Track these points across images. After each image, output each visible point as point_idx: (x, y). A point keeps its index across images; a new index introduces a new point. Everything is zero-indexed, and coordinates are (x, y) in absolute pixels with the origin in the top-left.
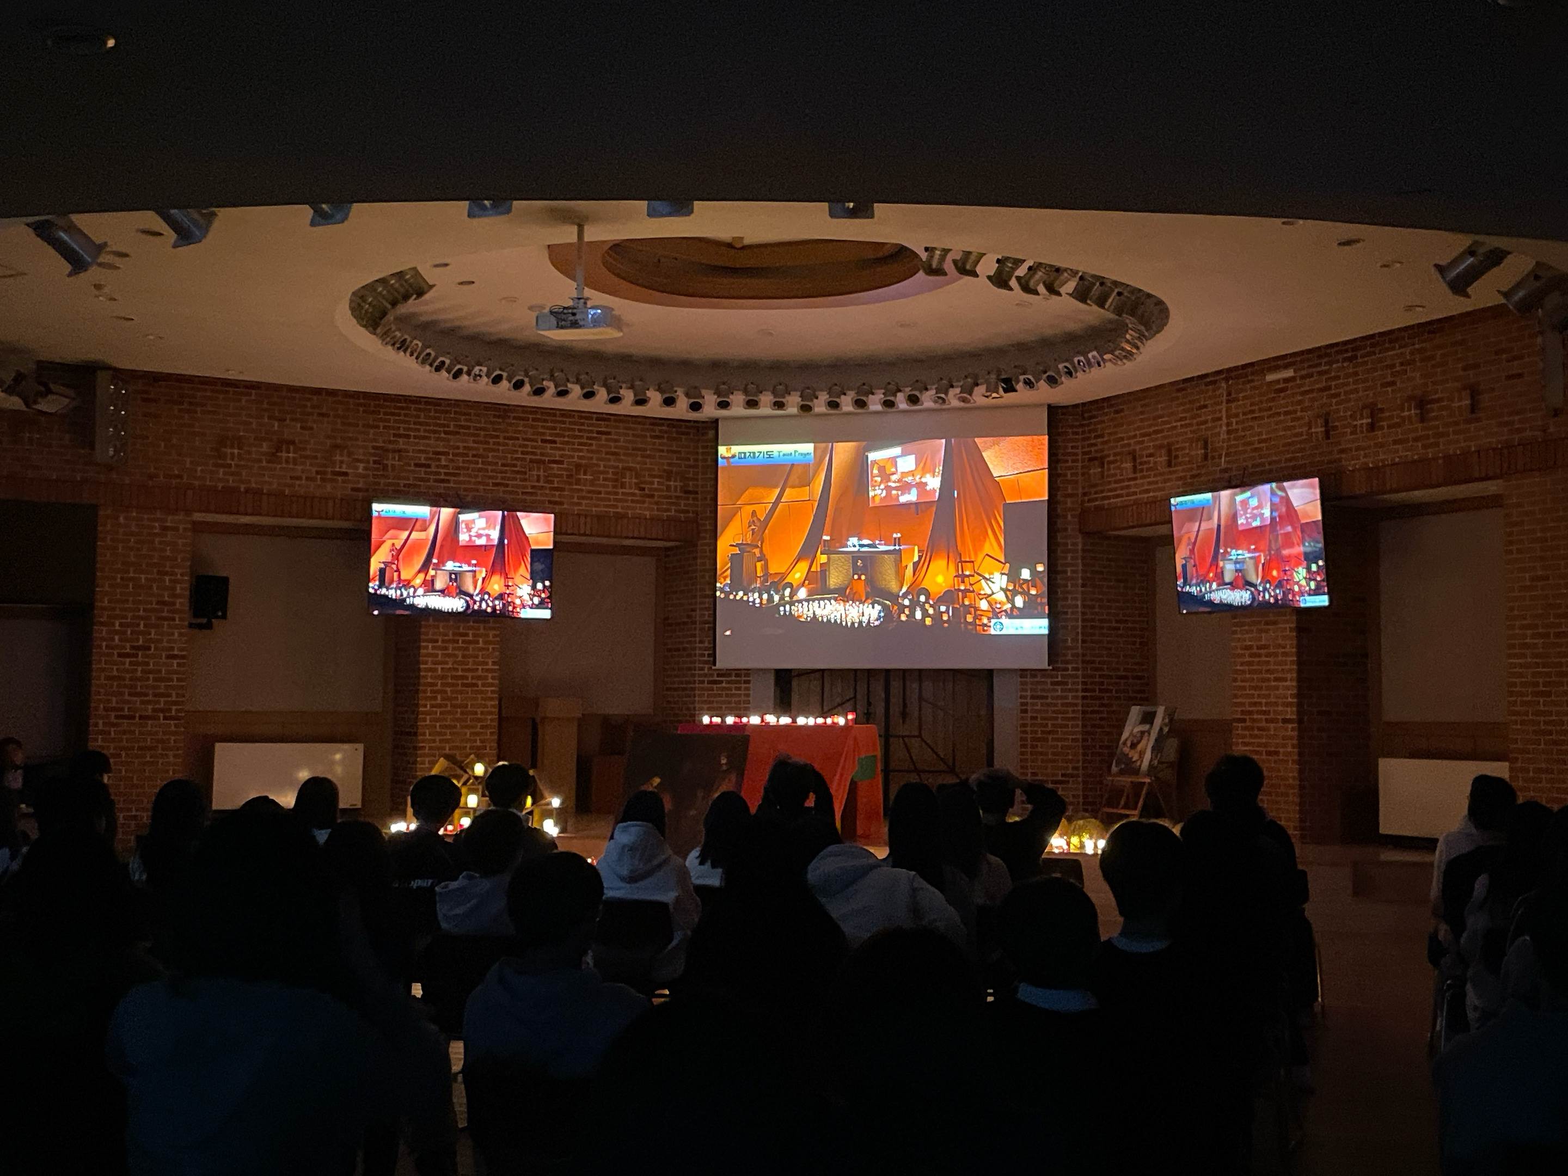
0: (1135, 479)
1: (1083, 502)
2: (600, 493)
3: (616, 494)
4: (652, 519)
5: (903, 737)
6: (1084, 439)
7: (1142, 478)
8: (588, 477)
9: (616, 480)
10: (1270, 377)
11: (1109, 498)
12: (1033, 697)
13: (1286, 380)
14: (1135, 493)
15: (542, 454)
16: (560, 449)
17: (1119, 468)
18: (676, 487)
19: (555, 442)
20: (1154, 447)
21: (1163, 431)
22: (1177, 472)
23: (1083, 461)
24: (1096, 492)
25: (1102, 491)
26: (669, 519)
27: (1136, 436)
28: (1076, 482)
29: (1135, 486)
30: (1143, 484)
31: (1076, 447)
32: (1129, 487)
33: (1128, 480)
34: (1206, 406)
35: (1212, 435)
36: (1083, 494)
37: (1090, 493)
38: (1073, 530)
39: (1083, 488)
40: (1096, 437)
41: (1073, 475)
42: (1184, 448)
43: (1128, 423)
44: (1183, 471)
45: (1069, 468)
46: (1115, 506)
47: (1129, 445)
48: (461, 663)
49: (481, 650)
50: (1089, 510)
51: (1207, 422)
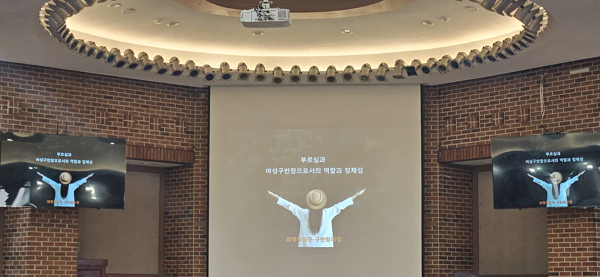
0: (479, 130)
1: (440, 144)
2: (137, 131)
3: (147, 132)
4: (167, 149)
6: (440, 106)
7: (483, 130)
8: (132, 121)
9: (147, 123)
10: (573, 72)
11: (459, 142)
13: (584, 74)
14: (478, 139)
15: (104, 106)
16: (114, 103)
17: (467, 123)
18: (182, 128)
19: (112, 98)
20: (491, 112)
21: (497, 102)
22: (508, 127)
23: (440, 119)
24: (450, 138)
25: (455, 138)
26: (178, 149)
27: (478, 105)
28: (436, 132)
29: (478, 135)
30: (483, 134)
31: (436, 111)
32: (474, 135)
33: (473, 131)
34: (528, 88)
35: (533, 106)
36: (440, 139)
37: (445, 139)
38: (434, 160)
39: (440, 135)
40: (449, 105)
41: (433, 127)
42: (513, 113)
43: (472, 97)
44: (512, 126)
45: (431, 123)
46: (463, 147)
47: (474, 110)
48: (55, 240)
49: (67, 231)
50: (444, 149)
51: (528, 97)
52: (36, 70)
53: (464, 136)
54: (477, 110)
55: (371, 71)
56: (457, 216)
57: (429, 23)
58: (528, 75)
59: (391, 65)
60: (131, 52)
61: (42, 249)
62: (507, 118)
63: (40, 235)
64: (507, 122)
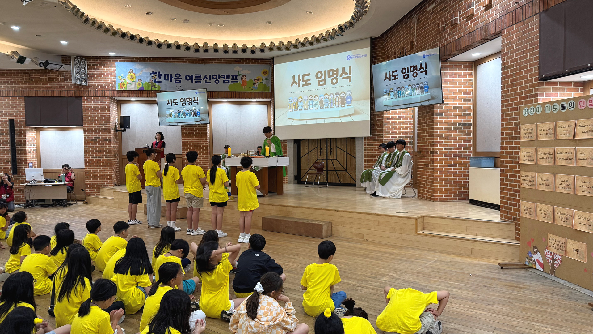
5: (331, 159)
6: (385, 50)
10: (429, 9)
12: (368, 145)
13: (433, 9)
23: (385, 58)
27: (396, 45)
31: (383, 53)
34: (412, 27)
35: (414, 39)
40: (387, 48)
42: (407, 46)
43: (394, 40)
47: (395, 48)
48: (195, 139)
49: (201, 135)
51: (412, 33)
52: (179, 60)
61: (188, 144)
62: (406, 50)
63: (187, 137)
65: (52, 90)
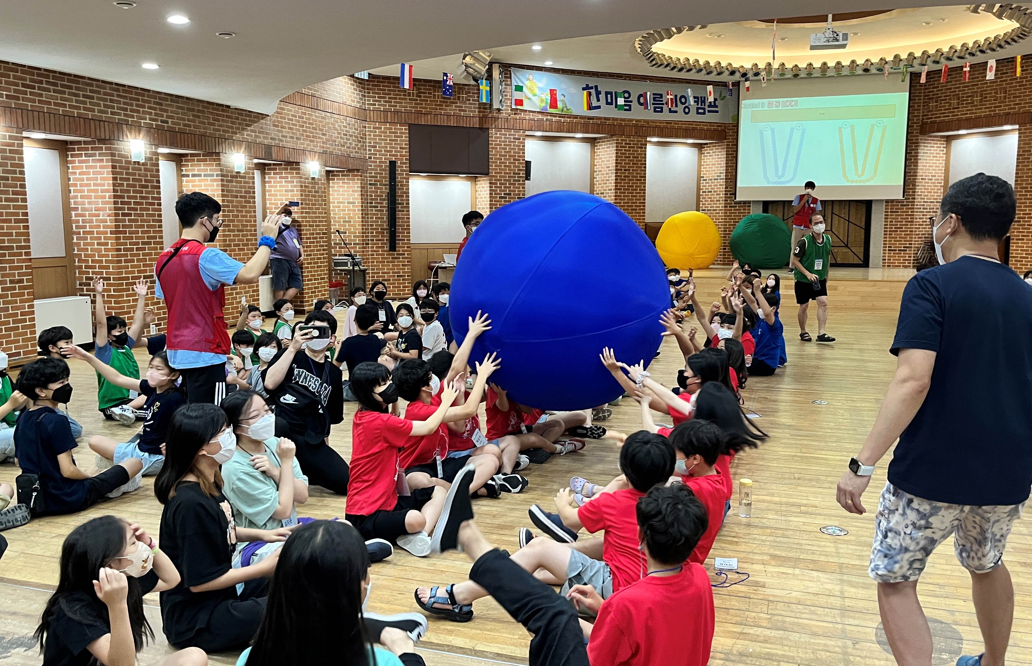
0: (958, 108)
1: (923, 119)
6: (925, 89)
7: (963, 107)
11: (940, 117)
12: (891, 212)
14: (957, 115)
17: (948, 103)
20: (972, 92)
21: (978, 85)
22: (986, 105)
23: (924, 99)
24: (932, 115)
25: (936, 114)
26: (714, 130)
27: (959, 87)
28: (920, 110)
29: (958, 112)
30: (963, 111)
31: (921, 93)
32: (954, 112)
33: (954, 108)
34: (1007, 73)
35: (1010, 87)
36: (923, 116)
37: (928, 115)
38: (917, 133)
39: (923, 112)
40: (933, 88)
41: (918, 106)
42: (991, 93)
43: (955, 81)
44: (990, 104)
45: (916, 103)
46: (944, 121)
47: (955, 91)
50: (926, 123)
51: (1006, 81)
53: (945, 113)
54: (959, 91)
55: (872, 64)
56: (932, 176)
57: (928, 23)
58: (1008, 62)
59: (890, 58)
60: (688, 60)
62: (986, 98)
64: (985, 101)
65: (449, 116)
